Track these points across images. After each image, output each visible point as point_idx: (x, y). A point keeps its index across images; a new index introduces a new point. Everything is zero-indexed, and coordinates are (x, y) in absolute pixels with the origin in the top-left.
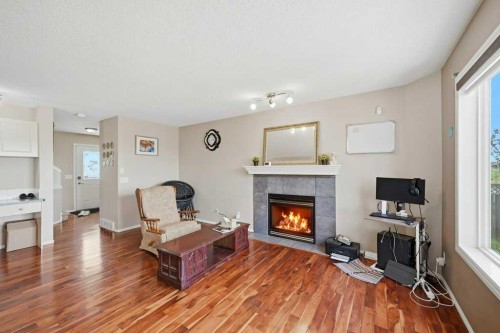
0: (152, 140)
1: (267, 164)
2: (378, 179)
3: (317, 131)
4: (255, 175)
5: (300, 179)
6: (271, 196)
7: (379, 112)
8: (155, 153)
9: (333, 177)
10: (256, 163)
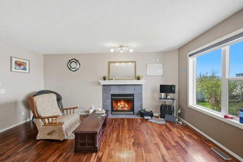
0: (24, 61)
1: (112, 79)
2: (161, 85)
3: (135, 65)
4: (103, 85)
5: (127, 86)
6: (112, 95)
7: (158, 60)
8: (27, 71)
9: (141, 85)
10: (104, 79)
